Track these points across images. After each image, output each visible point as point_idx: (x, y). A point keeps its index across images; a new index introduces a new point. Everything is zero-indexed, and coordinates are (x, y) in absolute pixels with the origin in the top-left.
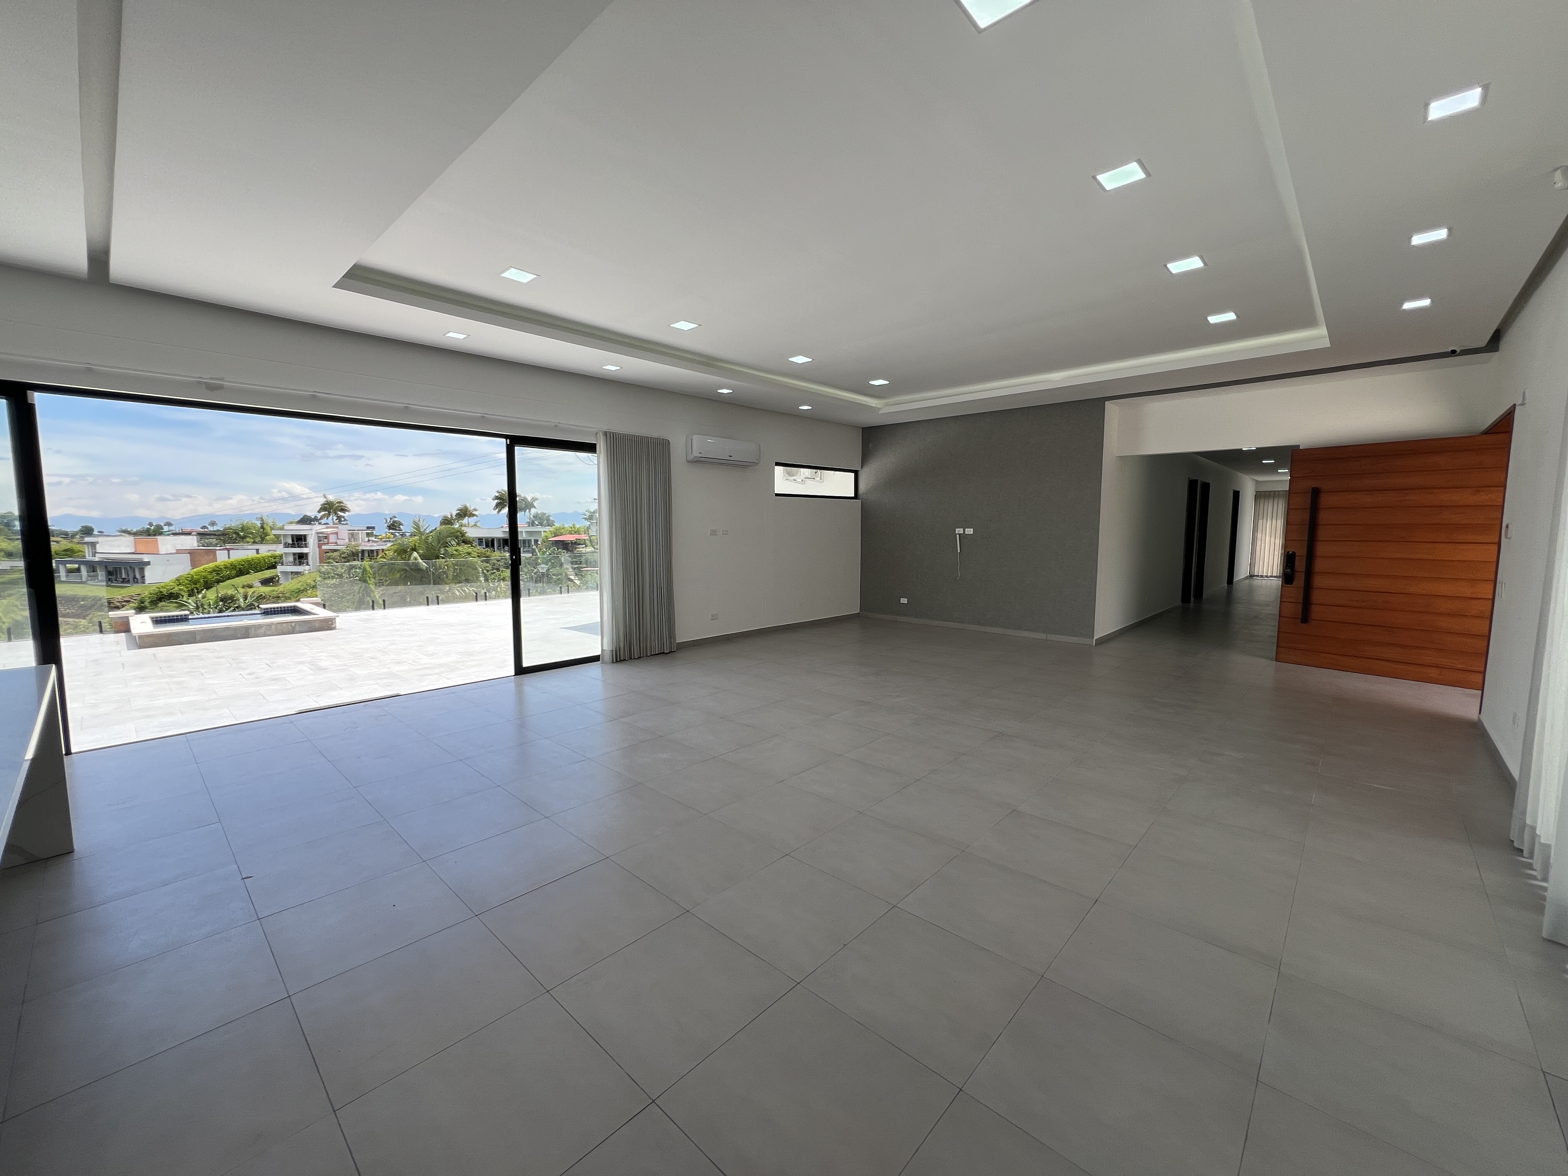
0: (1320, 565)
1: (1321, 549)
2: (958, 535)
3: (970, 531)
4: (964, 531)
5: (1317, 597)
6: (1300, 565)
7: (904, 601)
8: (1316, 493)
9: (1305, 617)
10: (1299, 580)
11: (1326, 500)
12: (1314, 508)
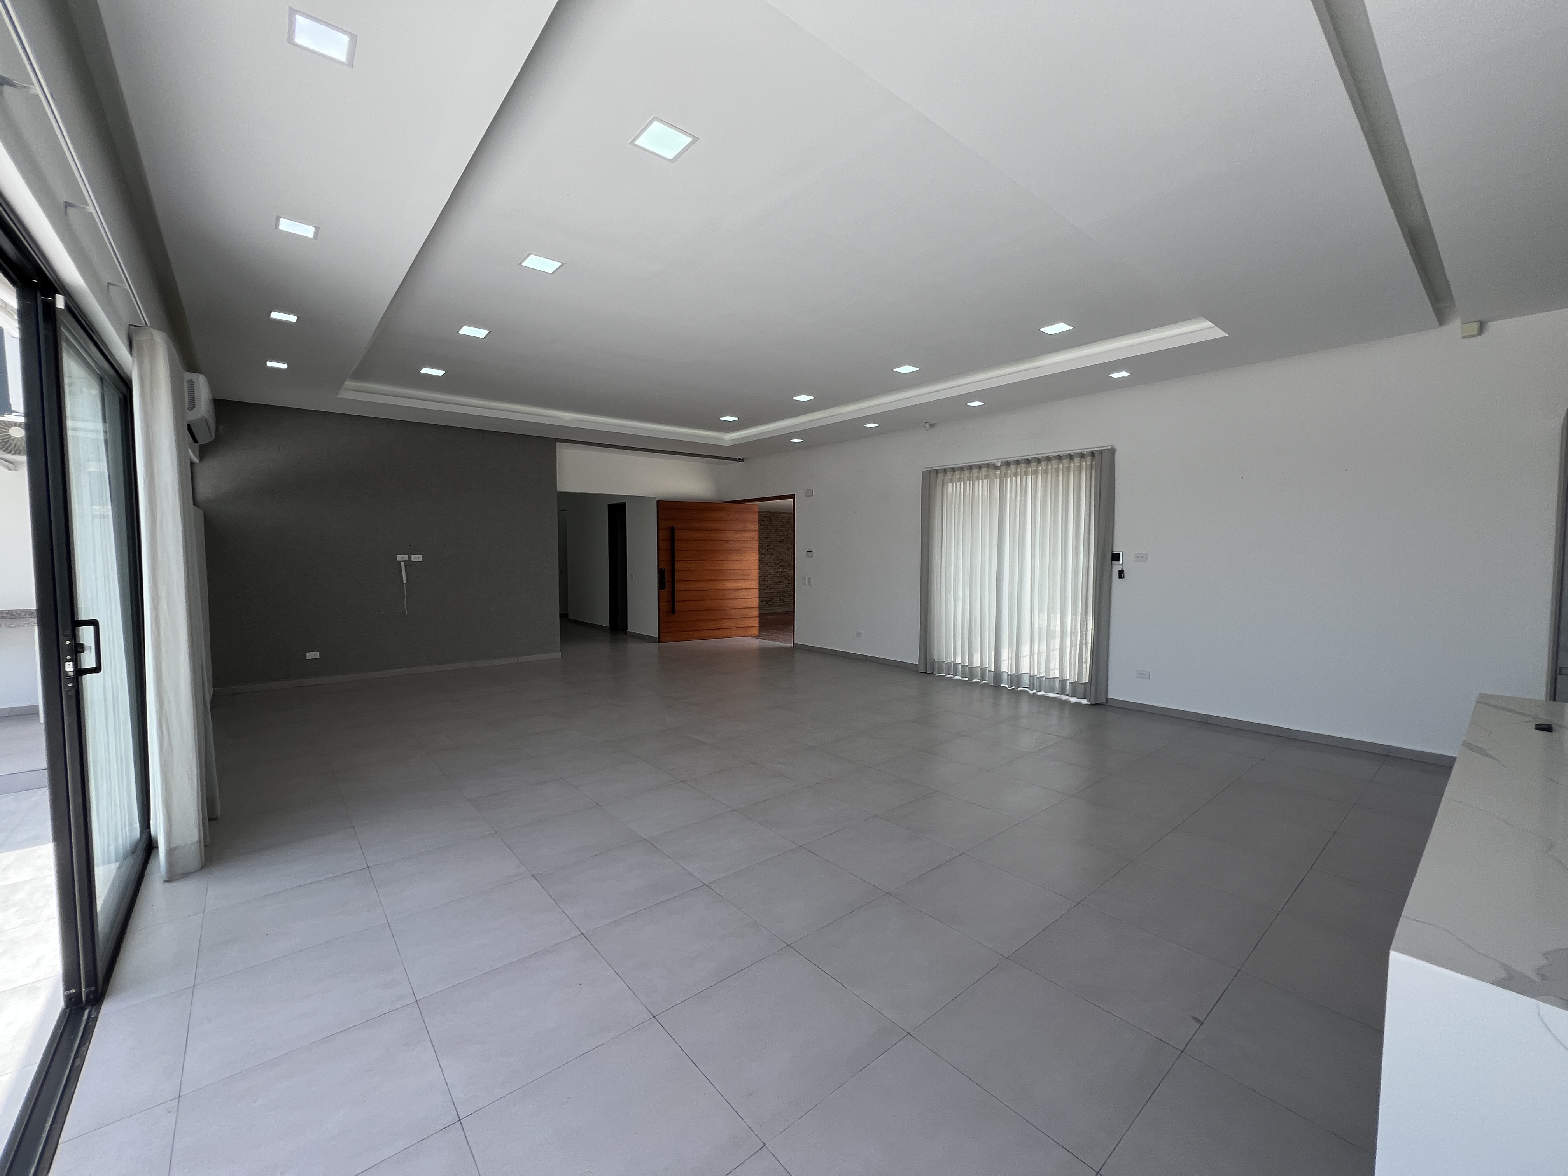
0: (678, 576)
1: (678, 566)
2: (403, 564)
3: (417, 558)
4: (410, 558)
5: (678, 597)
6: (667, 577)
7: (312, 655)
8: (672, 530)
9: (673, 611)
10: (668, 588)
11: (678, 535)
12: (672, 540)
